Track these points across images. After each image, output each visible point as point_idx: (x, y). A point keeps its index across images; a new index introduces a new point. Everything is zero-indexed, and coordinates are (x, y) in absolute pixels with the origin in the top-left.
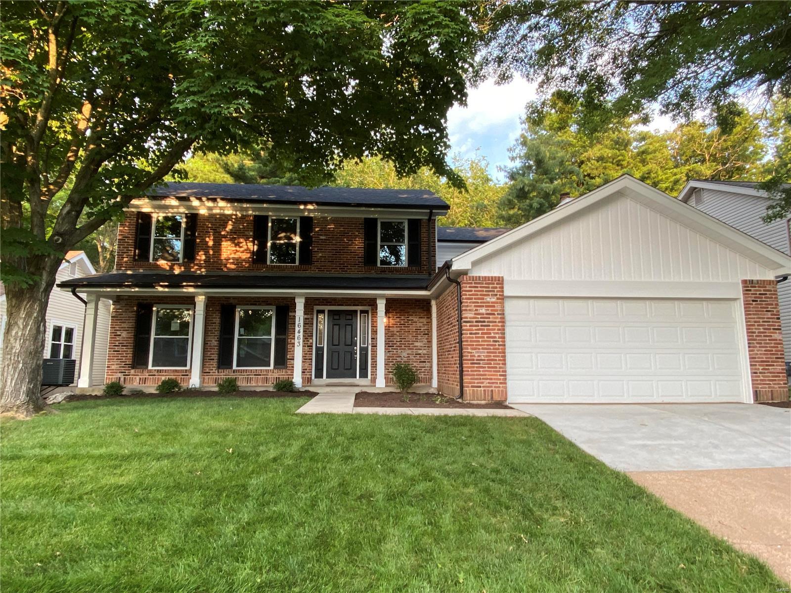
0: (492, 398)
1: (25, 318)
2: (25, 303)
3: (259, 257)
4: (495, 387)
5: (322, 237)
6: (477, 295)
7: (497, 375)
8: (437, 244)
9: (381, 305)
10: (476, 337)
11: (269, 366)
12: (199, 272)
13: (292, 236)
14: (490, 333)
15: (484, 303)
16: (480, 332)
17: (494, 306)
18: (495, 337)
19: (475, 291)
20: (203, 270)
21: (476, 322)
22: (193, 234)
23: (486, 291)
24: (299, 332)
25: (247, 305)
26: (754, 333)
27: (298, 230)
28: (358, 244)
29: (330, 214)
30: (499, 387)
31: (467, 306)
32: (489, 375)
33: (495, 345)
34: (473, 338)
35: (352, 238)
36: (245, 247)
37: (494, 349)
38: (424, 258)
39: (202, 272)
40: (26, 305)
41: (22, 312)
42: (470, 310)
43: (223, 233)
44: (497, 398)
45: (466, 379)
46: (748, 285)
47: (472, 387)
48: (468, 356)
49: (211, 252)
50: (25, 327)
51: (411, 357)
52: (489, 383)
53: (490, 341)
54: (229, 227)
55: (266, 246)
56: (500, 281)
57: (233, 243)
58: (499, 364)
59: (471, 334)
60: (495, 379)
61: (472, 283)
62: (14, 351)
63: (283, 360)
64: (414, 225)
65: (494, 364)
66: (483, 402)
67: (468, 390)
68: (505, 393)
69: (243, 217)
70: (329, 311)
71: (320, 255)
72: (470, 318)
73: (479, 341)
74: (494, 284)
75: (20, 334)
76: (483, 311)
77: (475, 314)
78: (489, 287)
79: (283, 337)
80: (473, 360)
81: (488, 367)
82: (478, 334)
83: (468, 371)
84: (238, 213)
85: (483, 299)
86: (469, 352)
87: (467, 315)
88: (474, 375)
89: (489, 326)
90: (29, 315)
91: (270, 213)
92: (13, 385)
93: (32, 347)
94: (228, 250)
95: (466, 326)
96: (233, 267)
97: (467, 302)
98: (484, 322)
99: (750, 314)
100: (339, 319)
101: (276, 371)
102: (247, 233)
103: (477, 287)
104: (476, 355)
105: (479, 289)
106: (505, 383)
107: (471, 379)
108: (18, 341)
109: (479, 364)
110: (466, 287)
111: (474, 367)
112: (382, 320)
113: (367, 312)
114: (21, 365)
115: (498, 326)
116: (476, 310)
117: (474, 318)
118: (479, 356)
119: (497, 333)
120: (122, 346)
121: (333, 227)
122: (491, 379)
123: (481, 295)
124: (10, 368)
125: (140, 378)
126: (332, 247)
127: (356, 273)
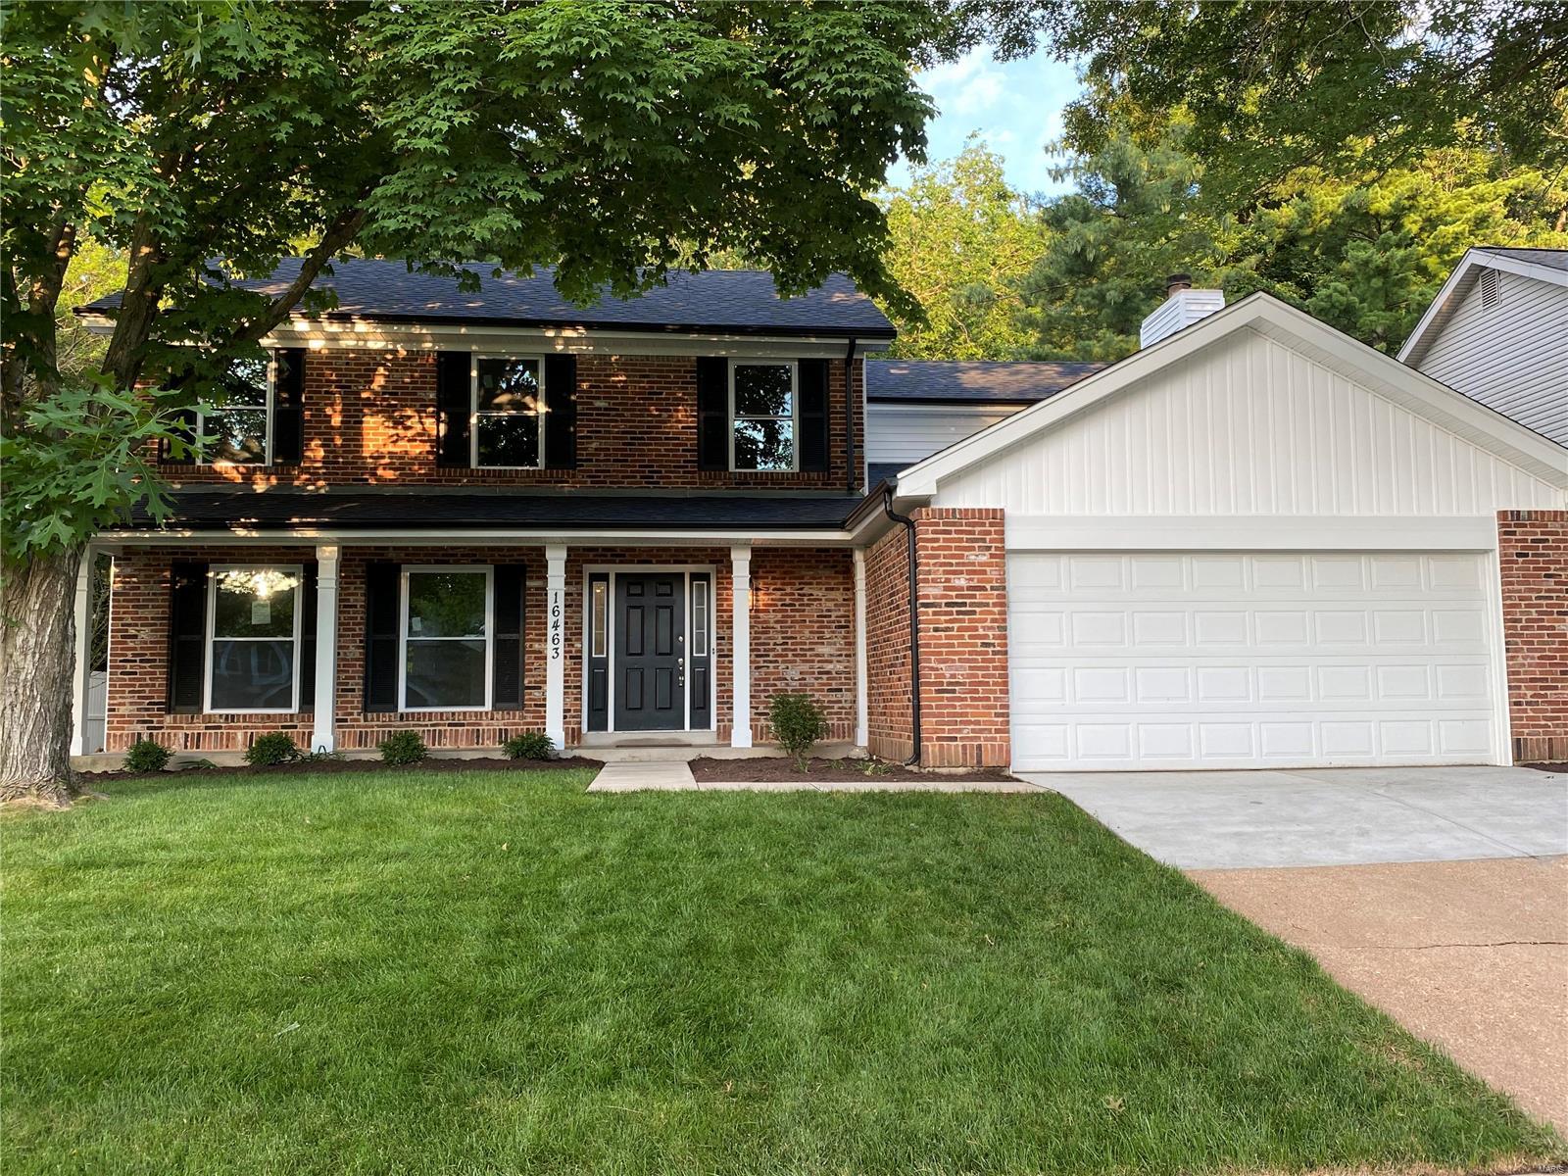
0: (979, 762)
1: (39, 611)
2: (38, 580)
3: (451, 449)
4: (986, 739)
5: (598, 404)
6: (950, 548)
7: (989, 715)
8: (867, 407)
9: (741, 563)
10: (947, 637)
11: (483, 704)
12: (310, 488)
13: (528, 400)
14: (976, 629)
15: (964, 564)
16: (956, 625)
17: (985, 572)
18: (986, 636)
19: (945, 540)
20: (321, 483)
21: (947, 605)
22: (295, 398)
23: (968, 540)
24: (556, 627)
25: (428, 562)
27: (542, 389)
28: (684, 418)
29: (618, 348)
30: (995, 739)
31: (929, 572)
32: (973, 715)
33: (987, 653)
34: (940, 638)
35: (669, 405)
36: (419, 427)
37: (983, 661)
38: (836, 452)
39: (318, 489)
40: (41, 584)
41: (33, 599)
42: (934, 581)
43: (364, 395)
44: (989, 760)
45: (927, 723)
46: (1511, 521)
47: (938, 739)
48: (929, 676)
50: (41, 628)
51: (810, 679)
52: (973, 731)
53: (975, 645)
54: (379, 381)
55: (466, 427)
56: (996, 518)
57: (390, 418)
58: (995, 692)
59: (936, 630)
60: (985, 723)
61: (938, 524)
62: (22, 677)
63: (513, 689)
64: (813, 374)
65: (984, 691)
66: (961, 770)
67: (930, 747)
68: (1006, 751)
69: (412, 356)
70: (618, 576)
71: (594, 445)
72: (935, 597)
73: (953, 646)
74: (983, 525)
75: (32, 642)
76: (961, 581)
78: (973, 532)
79: (514, 636)
80: (942, 684)
81: (973, 699)
82: (952, 629)
83: (931, 707)
84: (399, 347)
85: (962, 556)
86: (932, 669)
87: (929, 591)
88: (942, 715)
89: (974, 613)
90: (46, 605)
91: (474, 348)
92: (25, 745)
93: (57, 669)
94: (377, 436)
95: (927, 614)
96: (390, 474)
97: (928, 564)
98: (964, 604)
99: (1512, 583)
100: (642, 595)
101: (498, 715)
102: (421, 394)
103: (949, 532)
104: (948, 674)
105: (954, 536)
106: (1007, 732)
107: (937, 723)
108: (29, 657)
109: (954, 691)
110: (925, 533)
111: (942, 699)
112: (742, 597)
113: (706, 577)
114: (38, 705)
115: (993, 613)
116: (948, 580)
117: (943, 597)
118: (953, 676)
119: (990, 628)
120: (141, 661)
121: (624, 378)
122: (978, 723)
123: (957, 548)
124: (17, 710)
125: (187, 735)
126: (622, 427)
127: (679, 487)
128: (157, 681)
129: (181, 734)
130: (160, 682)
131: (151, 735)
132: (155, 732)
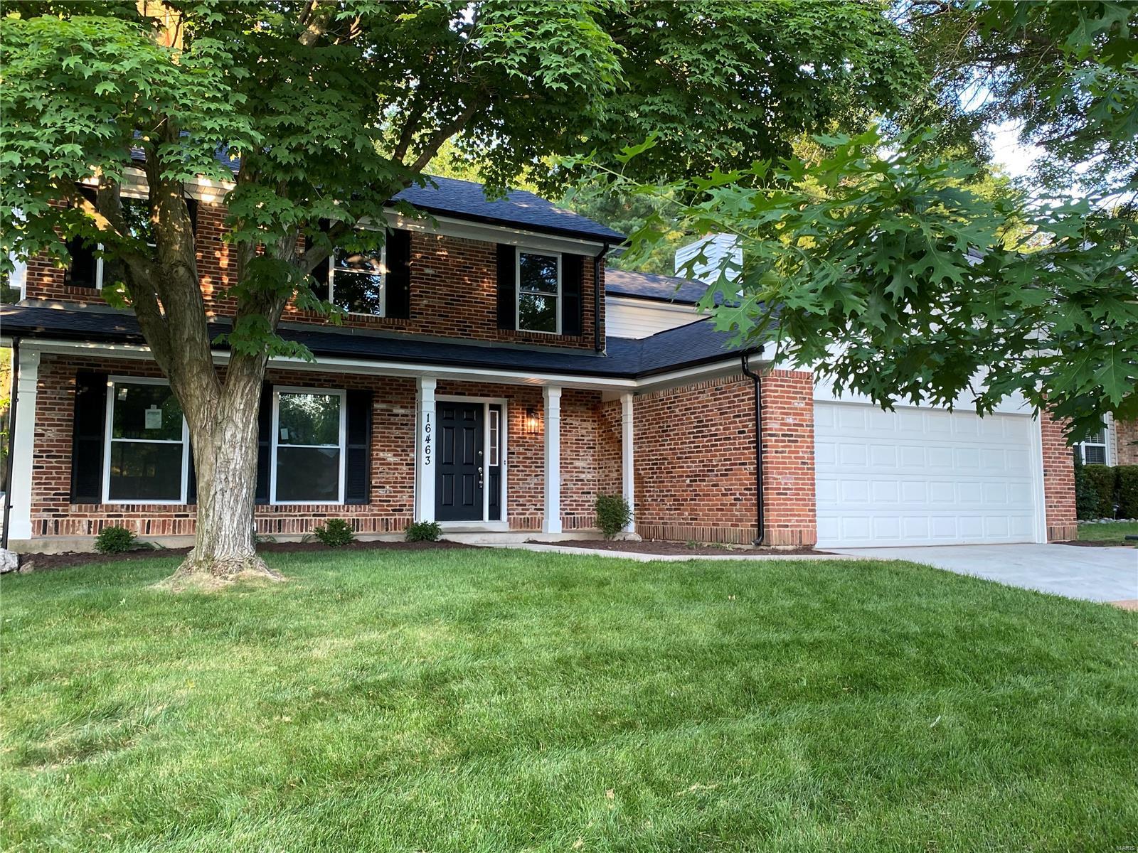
0: (801, 542)
1: (244, 410)
2: (242, 384)
4: (804, 527)
5: (427, 271)
6: (784, 397)
7: (805, 510)
9: (554, 400)
10: (782, 457)
11: (337, 500)
13: (373, 262)
14: (798, 452)
15: (791, 409)
16: (787, 449)
17: (802, 415)
18: (803, 458)
19: (782, 391)
21: (783, 435)
24: (428, 440)
26: (1050, 458)
27: (383, 254)
28: (488, 288)
29: (444, 230)
30: (808, 526)
31: (772, 413)
32: (797, 510)
33: (803, 469)
34: (778, 458)
35: (478, 278)
37: (802, 474)
38: (588, 322)
39: (208, 318)
40: (245, 387)
41: (238, 400)
42: (775, 419)
44: (806, 541)
45: (771, 516)
47: (779, 526)
48: (772, 484)
49: (226, 280)
50: (246, 425)
52: (797, 521)
53: (797, 463)
55: (326, 278)
56: (809, 379)
58: (808, 495)
59: (776, 452)
60: (804, 515)
61: (777, 380)
62: (232, 466)
63: (363, 488)
64: (573, 265)
65: (803, 494)
66: (790, 548)
67: (774, 532)
68: (814, 535)
71: (424, 302)
72: (775, 430)
73: (785, 463)
74: (802, 383)
75: (239, 436)
76: (790, 420)
77: (783, 424)
78: (796, 387)
79: (363, 446)
80: (779, 489)
81: (797, 499)
82: (785, 452)
83: (772, 505)
85: (790, 403)
86: (772, 478)
87: (772, 425)
88: (779, 510)
89: (797, 441)
90: (248, 405)
92: (235, 526)
95: (771, 441)
97: (772, 408)
98: (792, 436)
99: (1047, 435)
100: (452, 418)
103: (784, 387)
104: (783, 482)
105: (786, 389)
106: (815, 521)
107: (777, 515)
108: (237, 450)
109: (786, 494)
110: (768, 385)
111: (780, 499)
113: (499, 407)
114: (244, 491)
115: (806, 442)
116: (783, 419)
117: (781, 430)
118: (786, 484)
119: (806, 452)
120: (48, 457)
121: (446, 253)
122: (799, 515)
123: (788, 397)
124: (227, 495)
125: (90, 523)
126: (445, 290)
127: (486, 339)
128: (63, 475)
129: (85, 521)
130: (66, 476)
131: (57, 522)
132: (60, 519)
